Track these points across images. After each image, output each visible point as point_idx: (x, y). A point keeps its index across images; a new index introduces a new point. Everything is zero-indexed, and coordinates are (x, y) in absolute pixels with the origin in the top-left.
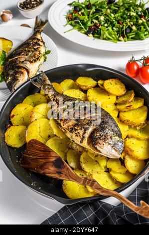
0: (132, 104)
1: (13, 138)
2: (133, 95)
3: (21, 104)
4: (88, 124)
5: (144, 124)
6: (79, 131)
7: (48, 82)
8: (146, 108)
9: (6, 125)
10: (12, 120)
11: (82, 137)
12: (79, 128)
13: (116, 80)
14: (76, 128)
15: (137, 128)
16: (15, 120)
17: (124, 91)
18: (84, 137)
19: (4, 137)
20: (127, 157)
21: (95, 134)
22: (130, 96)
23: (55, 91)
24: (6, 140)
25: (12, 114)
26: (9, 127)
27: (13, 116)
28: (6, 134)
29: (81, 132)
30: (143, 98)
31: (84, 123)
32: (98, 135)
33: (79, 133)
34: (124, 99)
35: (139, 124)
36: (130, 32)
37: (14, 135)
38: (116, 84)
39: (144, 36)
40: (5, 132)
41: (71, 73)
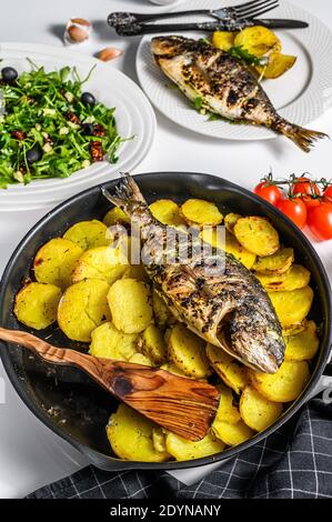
0: (283, 279)
1: (32, 308)
2: (290, 260)
3: (59, 240)
4: (220, 295)
5: (298, 328)
6: (201, 307)
7: (139, 197)
8: (310, 292)
9: (23, 279)
10: (36, 268)
11: (207, 320)
12: (201, 302)
13: (263, 221)
14: (195, 300)
15: (283, 332)
16: (42, 271)
17: (274, 247)
18: (210, 321)
19: (15, 303)
20: (247, 391)
21: (236, 319)
22: (285, 262)
23: (152, 217)
24: (16, 310)
25: (37, 258)
26: (29, 282)
27: (40, 261)
28: (18, 298)
29: (207, 311)
30: (309, 270)
31: (214, 293)
32: (242, 321)
33: (201, 311)
34: (270, 264)
35: (288, 325)
36: (39, 159)
37: (35, 303)
38: (261, 229)
39: (65, 170)
40: (18, 292)
41: (176, 187)
